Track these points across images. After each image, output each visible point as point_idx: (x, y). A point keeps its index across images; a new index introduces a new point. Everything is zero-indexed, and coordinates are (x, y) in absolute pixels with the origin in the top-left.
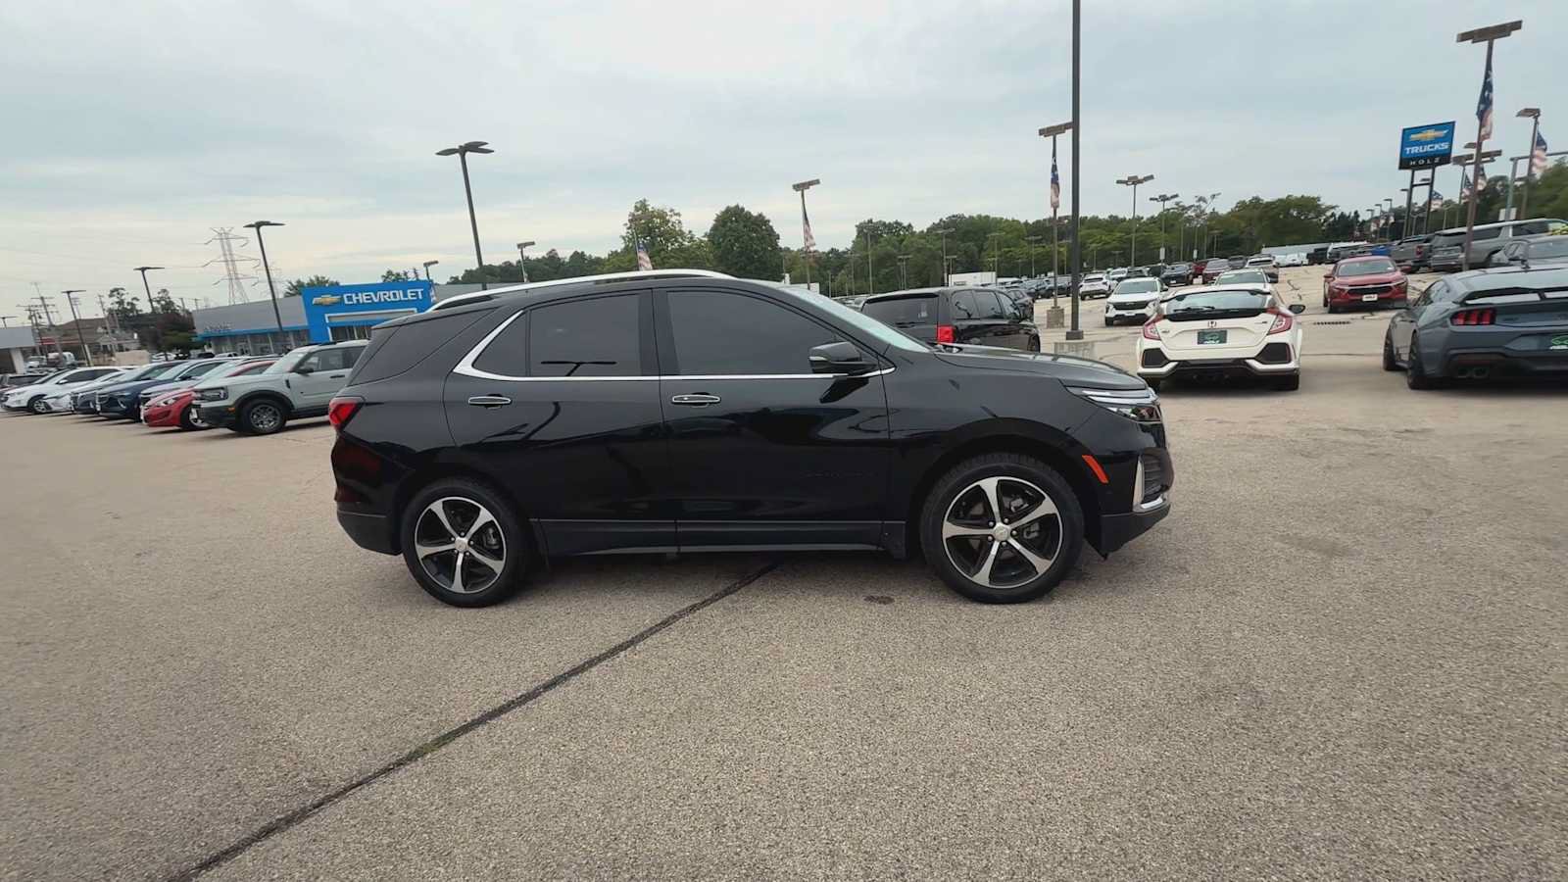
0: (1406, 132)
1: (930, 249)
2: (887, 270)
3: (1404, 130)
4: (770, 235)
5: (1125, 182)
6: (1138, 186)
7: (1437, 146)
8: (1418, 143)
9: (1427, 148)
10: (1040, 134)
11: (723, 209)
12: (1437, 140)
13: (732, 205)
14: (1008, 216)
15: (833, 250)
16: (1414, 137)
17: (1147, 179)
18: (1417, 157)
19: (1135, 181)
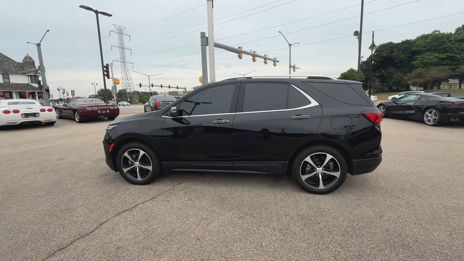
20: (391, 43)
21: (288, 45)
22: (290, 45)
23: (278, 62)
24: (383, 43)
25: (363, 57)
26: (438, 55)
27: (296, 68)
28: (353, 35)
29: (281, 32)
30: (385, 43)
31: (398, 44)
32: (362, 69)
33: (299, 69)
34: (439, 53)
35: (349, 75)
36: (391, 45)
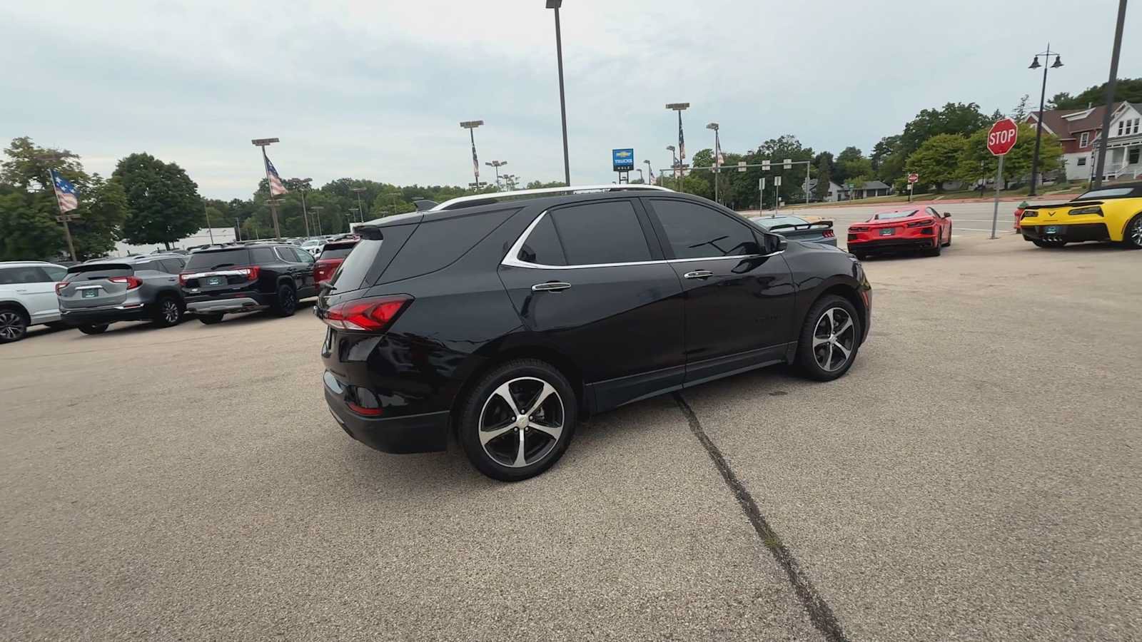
0: (615, 152)
1: (330, 203)
2: (294, 219)
3: (614, 150)
4: (187, 184)
5: (490, 164)
6: (498, 167)
7: (628, 161)
8: (619, 158)
9: (623, 161)
10: (462, 126)
11: (128, 156)
12: (627, 157)
13: (139, 152)
14: (385, 182)
15: (236, 201)
16: (618, 154)
17: (503, 163)
18: (621, 165)
19: (496, 164)
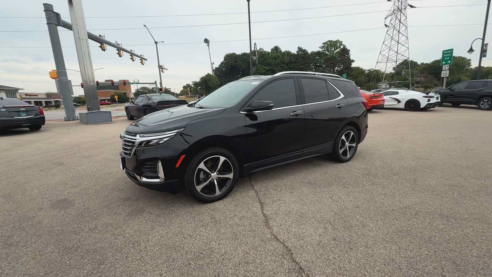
20: (234, 53)
21: (154, 43)
22: (156, 43)
23: (146, 60)
24: (229, 53)
25: (214, 64)
26: (265, 67)
27: (164, 69)
28: (203, 42)
29: (146, 25)
30: (230, 53)
31: (239, 55)
32: (216, 75)
33: (167, 70)
34: (265, 66)
35: (208, 80)
36: (235, 55)
